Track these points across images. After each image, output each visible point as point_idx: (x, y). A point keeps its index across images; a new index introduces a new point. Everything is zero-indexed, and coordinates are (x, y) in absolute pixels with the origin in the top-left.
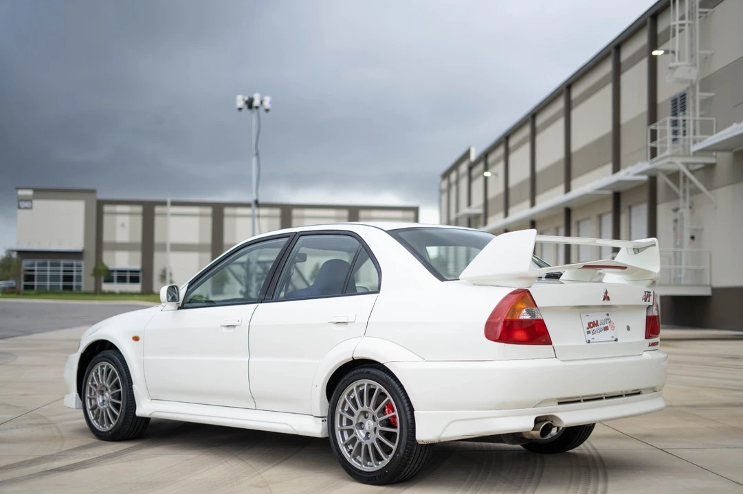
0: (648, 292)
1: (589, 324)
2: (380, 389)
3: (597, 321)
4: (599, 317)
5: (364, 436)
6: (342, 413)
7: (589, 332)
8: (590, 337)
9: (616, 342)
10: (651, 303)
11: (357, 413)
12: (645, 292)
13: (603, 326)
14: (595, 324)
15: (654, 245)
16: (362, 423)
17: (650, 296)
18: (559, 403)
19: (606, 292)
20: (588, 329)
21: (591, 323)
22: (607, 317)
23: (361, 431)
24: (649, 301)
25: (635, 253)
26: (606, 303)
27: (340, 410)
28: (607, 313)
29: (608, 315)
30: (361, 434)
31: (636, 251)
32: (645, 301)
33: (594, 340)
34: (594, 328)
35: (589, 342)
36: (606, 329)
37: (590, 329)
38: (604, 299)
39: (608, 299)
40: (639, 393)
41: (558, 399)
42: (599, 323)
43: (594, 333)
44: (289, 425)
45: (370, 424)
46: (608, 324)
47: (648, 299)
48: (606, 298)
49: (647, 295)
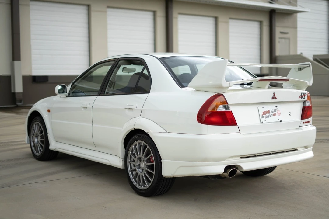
0: (304, 93)
1: (264, 113)
3: (269, 111)
4: (271, 108)
7: (263, 117)
8: (263, 120)
9: (281, 122)
10: (306, 99)
12: (302, 93)
13: (272, 113)
14: (268, 112)
15: (309, 66)
17: (305, 95)
18: (241, 158)
19: (274, 95)
20: (262, 115)
21: (265, 112)
22: (276, 108)
24: (304, 98)
25: (299, 71)
26: (274, 100)
29: (277, 107)
31: (300, 69)
32: (302, 98)
33: (266, 122)
34: (266, 115)
35: (262, 123)
36: (275, 115)
37: (264, 116)
38: (273, 98)
39: (276, 98)
40: (296, 150)
41: (241, 156)
42: (270, 112)
43: (266, 118)
44: (108, 161)
45: (143, 165)
46: (276, 112)
47: (303, 97)
48: (274, 97)
49: (303, 95)
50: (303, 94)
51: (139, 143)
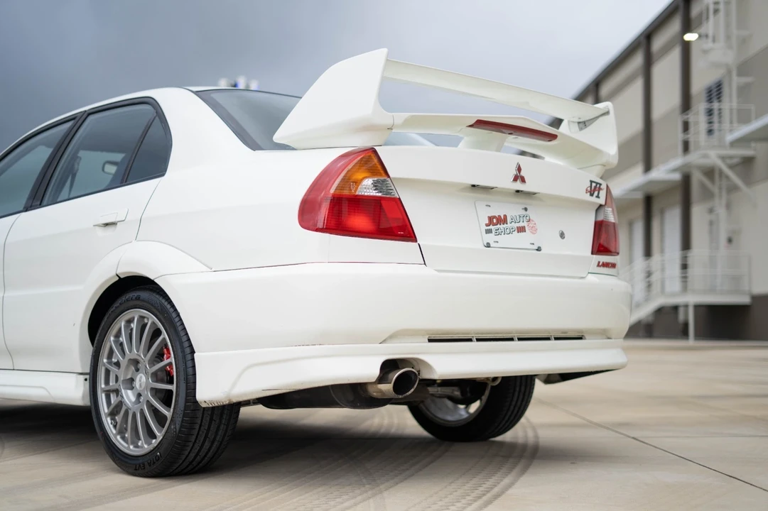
0: (597, 183)
1: (491, 219)
2: (153, 323)
3: (505, 216)
4: (511, 210)
5: (133, 399)
6: (109, 367)
7: (489, 231)
8: (490, 238)
9: (538, 252)
10: (602, 201)
11: (124, 363)
12: (591, 182)
13: (515, 225)
14: (502, 220)
15: (607, 113)
16: (132, 380)
17: (600, 189)
18: (430, 341)
19: (519, 169)
20: (487, 225)
21: (494, 217)
22: (524, 212)
23: (130, 392)
24: (598, 197)
25: (581, 129)
26: (518, 186)
27: (105, 361)
28: (524, 207)
29: (526, 209)
30: (129, 396)
31: (581, 125)
32: (592, 195)
33: (497, 245)
34: (498, 226)
35: (488, 246)
36: (521, 230)
37: (491, 227)
38: (515, 179)
39: (523, 180)
40: (580, 338)
41: (428, 334)
42: (509, 220)
43: (498, 234)
44: (46, 389)
45: (142, 380)
46: (525, 224)
47: (596, 193)
48: (519, 178)
49: (595, 187)
50: (594, 185)
51: (142, 318)
